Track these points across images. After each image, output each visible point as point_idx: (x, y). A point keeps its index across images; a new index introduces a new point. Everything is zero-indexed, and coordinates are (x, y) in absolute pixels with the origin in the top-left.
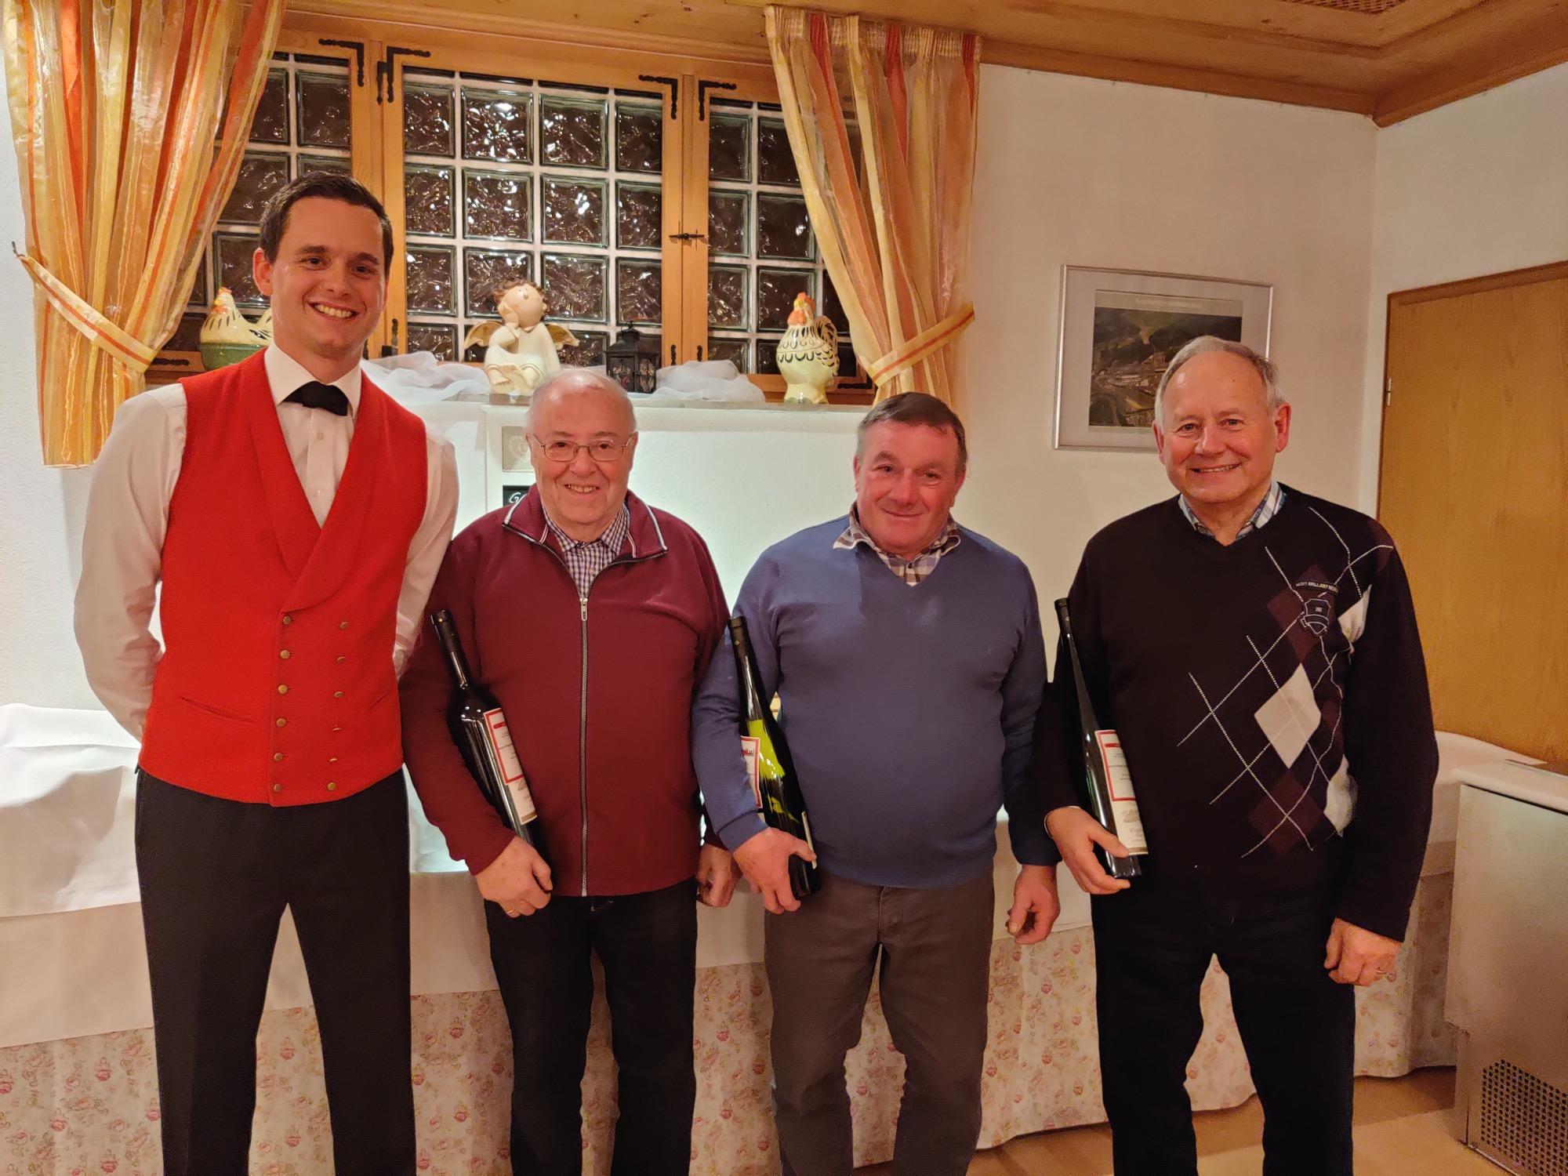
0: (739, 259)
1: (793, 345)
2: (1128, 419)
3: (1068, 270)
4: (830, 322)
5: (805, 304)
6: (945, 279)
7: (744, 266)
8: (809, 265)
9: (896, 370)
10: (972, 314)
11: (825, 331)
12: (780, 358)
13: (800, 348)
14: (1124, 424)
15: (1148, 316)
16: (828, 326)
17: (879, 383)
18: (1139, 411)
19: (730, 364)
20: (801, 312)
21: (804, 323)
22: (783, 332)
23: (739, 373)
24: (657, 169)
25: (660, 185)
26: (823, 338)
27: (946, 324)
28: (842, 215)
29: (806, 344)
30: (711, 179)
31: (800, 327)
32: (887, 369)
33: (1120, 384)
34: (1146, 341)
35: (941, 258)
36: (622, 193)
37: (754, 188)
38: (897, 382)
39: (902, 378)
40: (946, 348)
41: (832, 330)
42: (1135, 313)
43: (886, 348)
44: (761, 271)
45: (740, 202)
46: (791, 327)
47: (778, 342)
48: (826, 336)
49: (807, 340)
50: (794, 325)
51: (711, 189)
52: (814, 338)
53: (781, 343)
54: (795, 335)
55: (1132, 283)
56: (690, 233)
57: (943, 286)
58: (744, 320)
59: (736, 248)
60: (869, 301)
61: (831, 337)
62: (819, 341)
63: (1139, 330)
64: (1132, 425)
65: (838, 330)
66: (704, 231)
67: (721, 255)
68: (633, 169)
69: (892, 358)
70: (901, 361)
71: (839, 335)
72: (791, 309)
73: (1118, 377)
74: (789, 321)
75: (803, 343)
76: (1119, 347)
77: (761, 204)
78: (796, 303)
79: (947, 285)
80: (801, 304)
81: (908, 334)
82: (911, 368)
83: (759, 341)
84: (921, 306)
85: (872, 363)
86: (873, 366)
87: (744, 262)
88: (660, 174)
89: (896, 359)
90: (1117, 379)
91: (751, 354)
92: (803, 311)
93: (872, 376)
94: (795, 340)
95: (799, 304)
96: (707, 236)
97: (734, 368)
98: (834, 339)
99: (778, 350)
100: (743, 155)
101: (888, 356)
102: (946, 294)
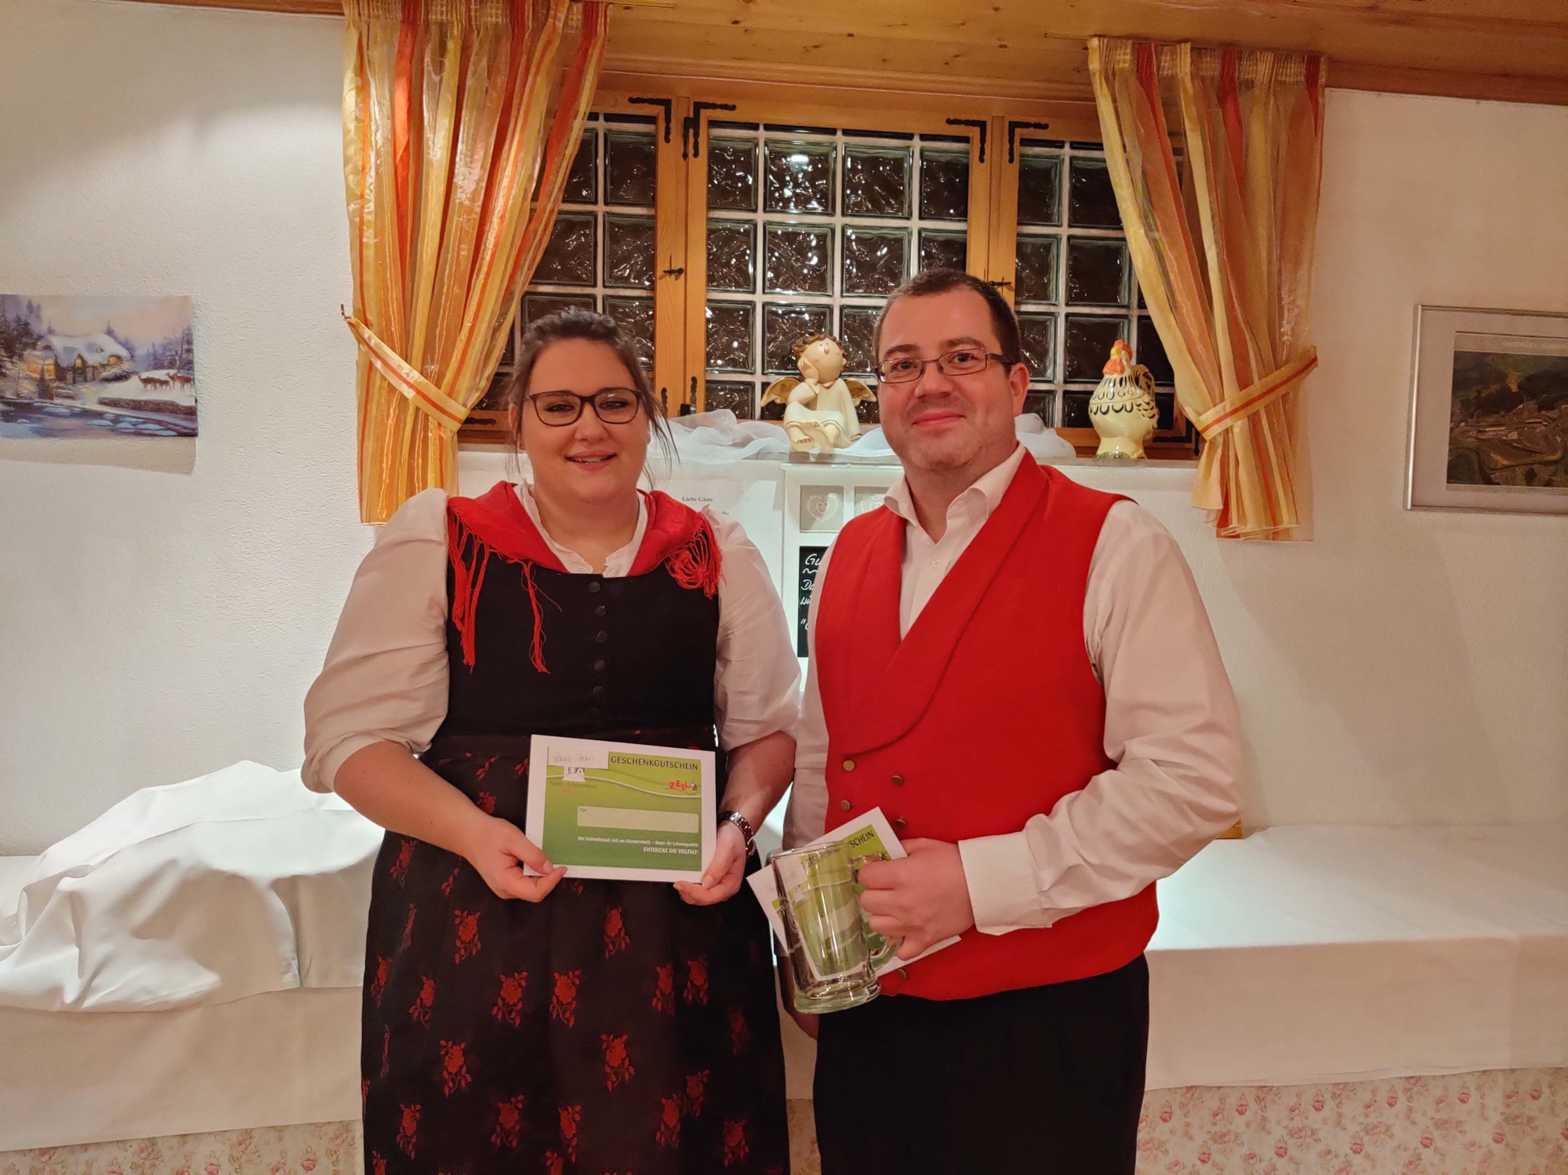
0: (1047, 307)
1: (1110, 396)
2: (1493, 476)
3: (1423, 310)
4: (1147, 370)
5: (1123, 352)
6: (1285, 322)
7: (1052, 314)
8: (1122, 311)
9: (1228, 422)
10: (1315, 360)
11: (1142, 380)
12: (1094, 410)
13: (1117, 398)
14: (1488, 481)
15: (1516, 361)
16: (1145, 375)
17: (1208, 436)
18: (1506, 467)
19: (1036, 418)
20: (1118, 360)
21: (1122, 372)
22: (1098, 383)
23: (1044, 428)
24: (963, 214)
25: (965, 232)
26: (1141, 387)
27: (1285, 371)
28: (1170, 256)
29: (1124, 394)
30: (1020, 223)
31: (1117, 377)
32: (1218, 421)
33: (1483, 437)
34: (1514, 388)
35: (1280, 299)
36: (924, 242)
37: (1064, 231)
38: (1230, 435)
39: (1236, 430)
40: (1285, 397)
41: (1150, 379)
42: (1503, 356)
43: (1217, 399)
44: (1070, 318)
45: (1048, 248)
46: (1106, 377)
47: (1091, 393)
48: (1144, 386)
49: (1126, 390)
50: (1110, 375)
51: (1019, 235)
52: (1133, 389)
53: (1095, 393)
54: (1111, 385)
55: (1499, 324)
57: (1282, 330)
58: (1050, 372)
59: (1041, 293)
60: (1200, 348)
61: (1149, 387)
62: (1139, 391)
63: (1506, 376)
64: (1498, 484)
65: (1155, 380)
66: (1012, 280)
67: (1026, 303)
68: (938, 217)
69: (1224, 408)
70: (1235, 411)
71: (1157, 385)
72: (1107, 357)
73: (1480, 429)
74: (1105, 370)
75: (1121, 394)
76: (1483, 395)
77: (1072, 248)
78: (1113, 351)
79: (1286, 328)
80: (1119, 353)
81: (1243, 382)
82: (1246, 419)
83: (1066, 393)
84: (1259, 353)
85: (1200, 415)
86: (1202, 418)
87: (1052, 309)
88: (966, 221)
89: (1228, 409)
90: (1480, 432)
91: (1058, 407)
92: (1121, 360)
93: (1199, 429)
94: (1112, 390)
95: (1116, 352)
96: (1013, 285)
97: (1040, 422)
98: (1151, 389)
99: (1092, 401)
100: (1052, 197)
101: (1220, 406)
102: (1285, 338)
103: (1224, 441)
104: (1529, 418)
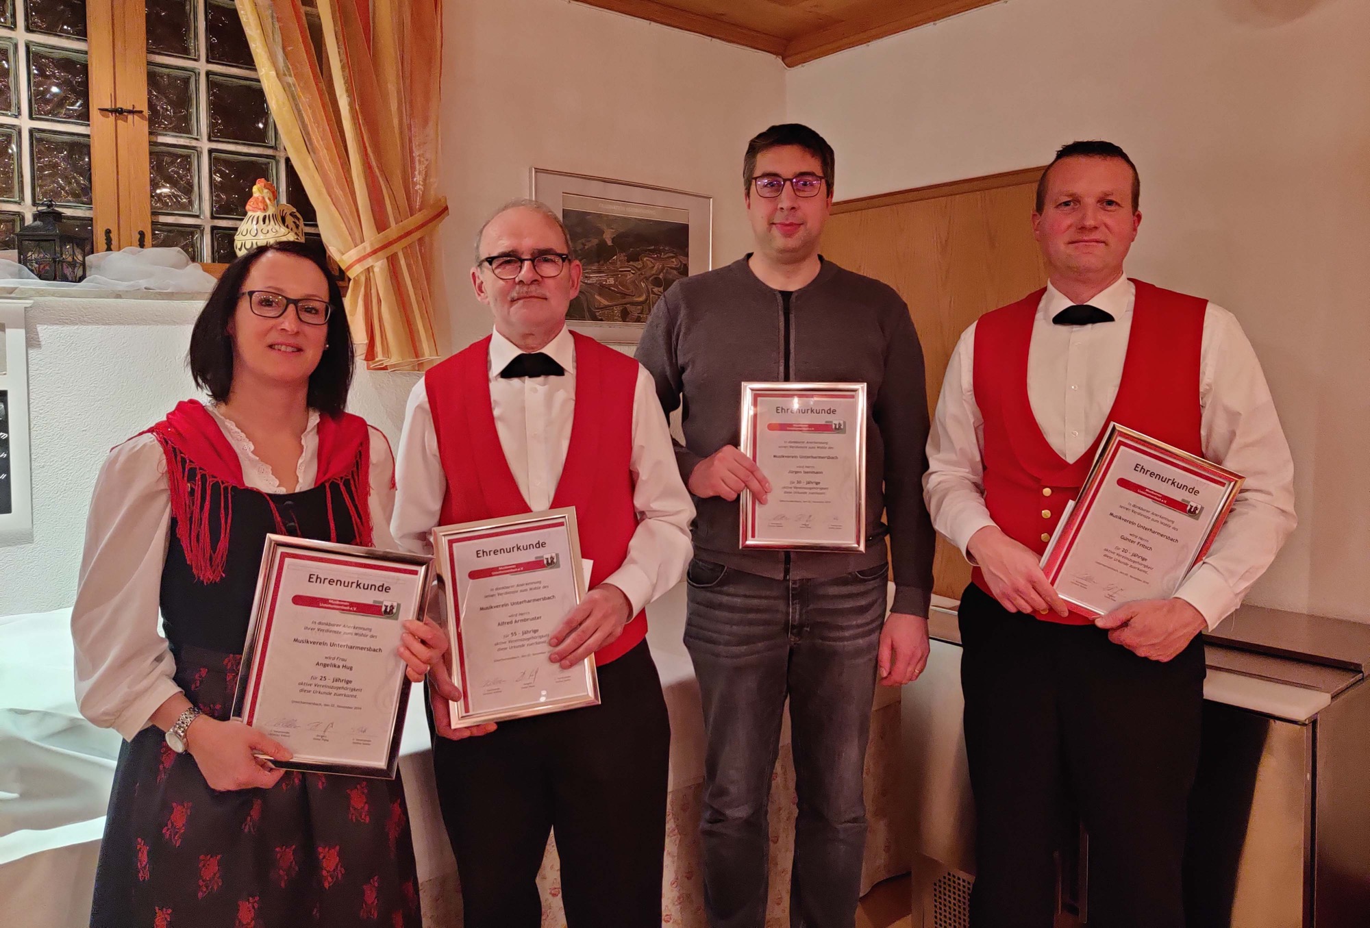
0: (188, 140)
2: (597, 314)
3: (536, 172)
4: (295, 210)
5: (266, 191)
6: (417, 173)
7: (194, 148)
8: (270, 152)
9: (369, 262)
10: (446, 208)
11: (289, 220)
12: (239, 246)
13: (261, 236)
14: (594, 318)
15: (611, 220)
16: (292, 214)
17: (351, 274)
18: (606, 307)
19: (178, 252)
20: (260, 198)
21: (265, 210)
22: (242, 220)
23: (190, 262)
24: (82, 34)
25: (86, 53)
26: (287, 227)
27: (419, 218)
28: (304, 99)
29: (268, 232)
30: (150, 51)
31: (261, 214)
32: (359, 260)
33: (589, 282)
34: (610, 243)
35: (411, 152)
36: (34, 57)
37: (202, 66)
38: (371, 274)
39: (377, 270)
40: (421, 240)
41: (298, 219)
42: (600, 216)
43: (358, 240)
44: (214, 155)
45: (186, 81)
46: (250, 214)
47: (236, 229)
48: (292, 225)
49: (270, 228)
50: (253, 212)
51: (149, 63)
52: (277, 227)
53: (239, 230)
54: (255, 222)
55: (595, 188)
56: (124, 108)
57: (415, 180)
58: (196, 206)
59: (183, 125)
60: (338, 192)
61: (297, 227)
62: (283, 230)
63: (604, 232)
64: (602, 320)
65: (304, 221)
66: (144, 107)
67: (166, 135)
68: (50, 31)
69: (365, 248)
70: (374, 252)
72: (250, 195)
74: (248, 207)
75: (265, 231)
76: (586, 247)
77: (211, 85)
78: (255, 189)
79: (418, 178)
80: (260, 191)
81: (381, 225)
82: (385, 260)
83: (214, 228)
84: (394, 198)
85: (343, 254)
86: (345, 257)
87: (194, 143)
88: (86, 40)
89: (369, 250)
91: (206, 245)
92: (263, 198)
93: (343, 268)
94: (255, 227)
95: (259, 190)
96: (146, 112)
97: (184, 256)
98: (300, 228)
100: (188, 30)
101: (360, 247)
102: (418, 187)
103: (366, 279)
104: (621, 268)
